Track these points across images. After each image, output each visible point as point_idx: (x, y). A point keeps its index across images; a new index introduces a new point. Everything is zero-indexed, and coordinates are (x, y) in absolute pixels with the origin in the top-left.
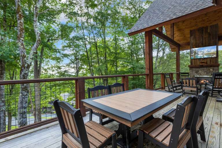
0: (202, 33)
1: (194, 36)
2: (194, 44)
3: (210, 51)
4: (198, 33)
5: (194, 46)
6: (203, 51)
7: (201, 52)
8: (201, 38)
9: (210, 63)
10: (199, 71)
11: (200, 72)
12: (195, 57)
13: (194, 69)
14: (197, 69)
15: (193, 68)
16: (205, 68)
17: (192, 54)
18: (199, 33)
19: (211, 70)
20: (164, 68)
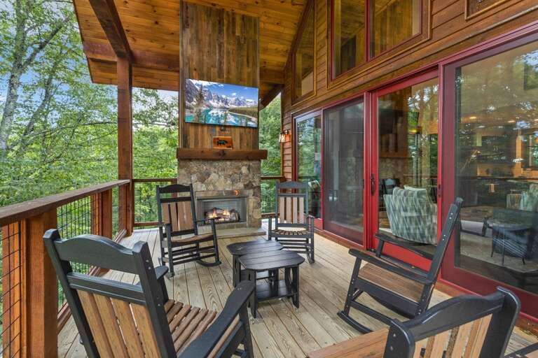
0: (220, 31)
1: (193, 31)
2: (194, 64)
3: (244, 104)
4: (208, 24)
5: (194, 73)
6: (224, 96)
7: (219, 99)
8: (217, 47)
9: (241, 148)
10: (209, 175)
11: (213, 176)
12: (199, 115)
13: (194, 165)
14: (205, 167)
15: (190, 160)
16: (228, 163)
17: (190, 101)
18: (210, 25)
19: (244, 170)
20: (50, 158)
